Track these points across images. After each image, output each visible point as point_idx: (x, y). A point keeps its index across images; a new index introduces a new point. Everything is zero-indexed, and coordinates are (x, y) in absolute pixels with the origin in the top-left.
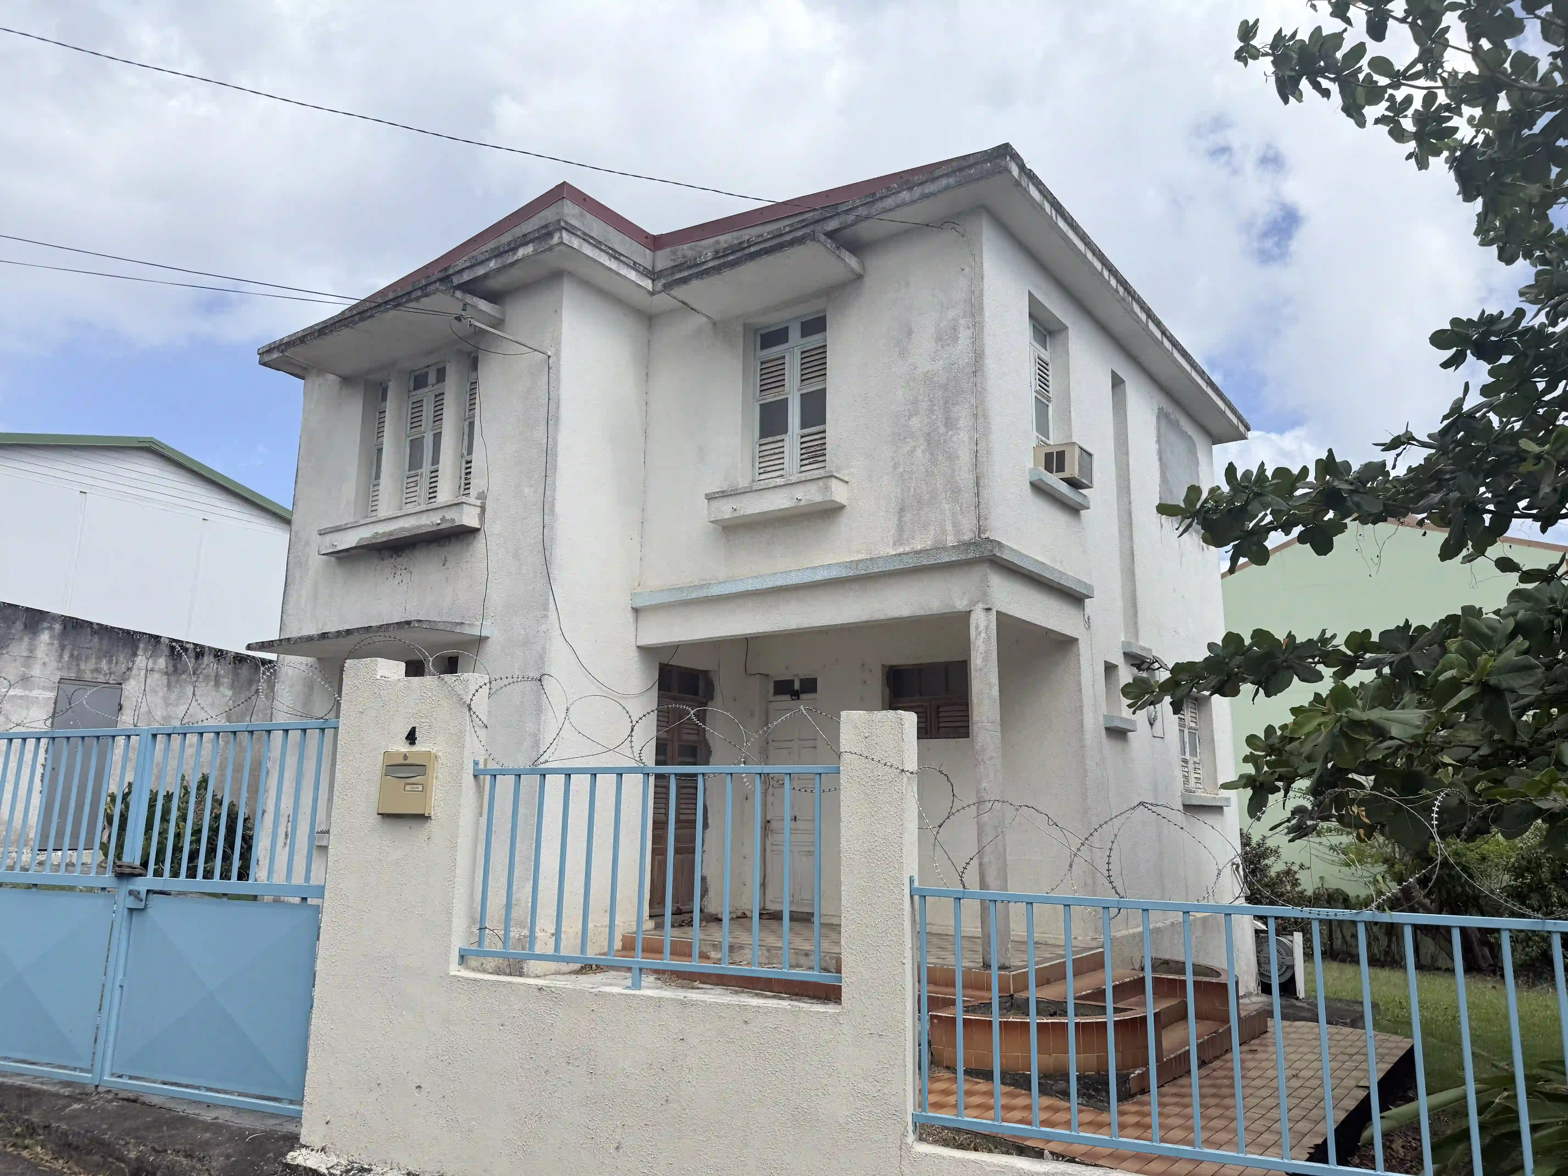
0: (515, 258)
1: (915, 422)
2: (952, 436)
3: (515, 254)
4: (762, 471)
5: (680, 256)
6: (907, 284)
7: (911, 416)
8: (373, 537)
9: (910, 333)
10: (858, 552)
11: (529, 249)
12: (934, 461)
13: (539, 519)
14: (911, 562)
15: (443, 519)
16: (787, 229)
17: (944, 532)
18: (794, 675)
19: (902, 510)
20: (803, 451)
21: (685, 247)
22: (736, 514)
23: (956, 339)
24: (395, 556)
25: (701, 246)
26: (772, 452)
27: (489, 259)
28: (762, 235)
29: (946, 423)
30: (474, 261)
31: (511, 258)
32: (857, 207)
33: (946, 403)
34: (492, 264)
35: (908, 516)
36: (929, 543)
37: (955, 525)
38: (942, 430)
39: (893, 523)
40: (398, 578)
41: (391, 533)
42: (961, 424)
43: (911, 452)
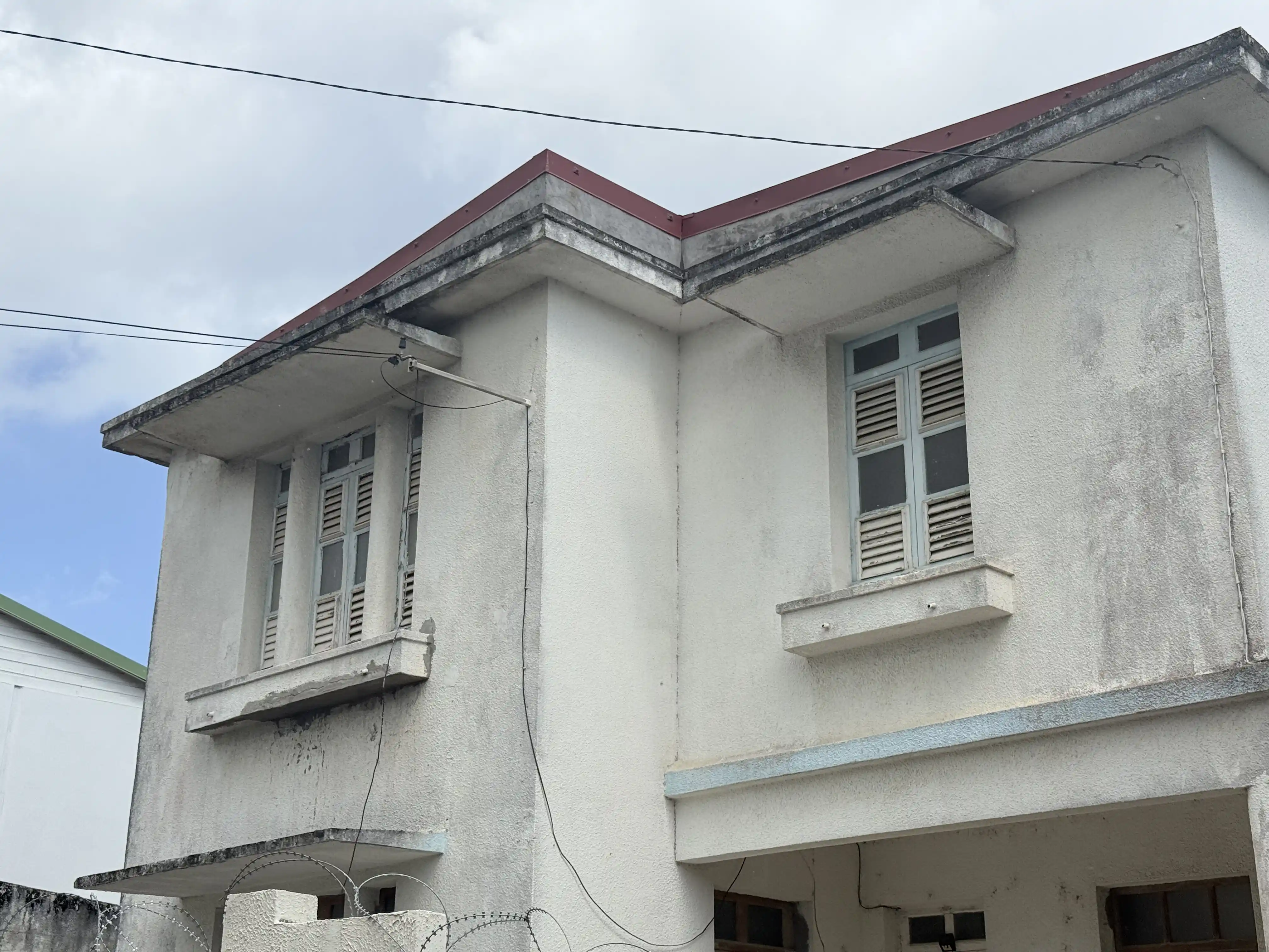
0: (476, 265)
1: (1120, 471)
2: (1185, 492)
3: (475, 260)
4: (867, 563)
5: (723, 243)
6: (1089, 255)
7: (1112, 462)
8: (268, 700)
9: (1099, 330)
10: (1039, 691)
11: (497, 251)
12: (1158, 533)
13: (518, 659)
14: (1134, 706)
15: (372, 666)
16: (888, 189)
17: (1187, 652)
18: (945, 908)
19: (1109, 618)
20: (934, 529)
21: (731, 228)
22: (829, 636)
23: (1180, 337)
24: (300, 728)
25: (755, 226)
26: (882, 532)
27: (437, 271)
28: (848, 202)
29: (1175, 470)
30: (416, 275)
31: (470, 267)
32: (998, 147)
33: (1171, 438)
34: (442, 278)
35: (1122, 626)
36: (1162, 673)
37: (1207, 639)
38: (1168, 482)
39: (1095, 641)
40: (304, 763)
41: (294, 693)
42: (1200, 470)
43: (1118, 522)
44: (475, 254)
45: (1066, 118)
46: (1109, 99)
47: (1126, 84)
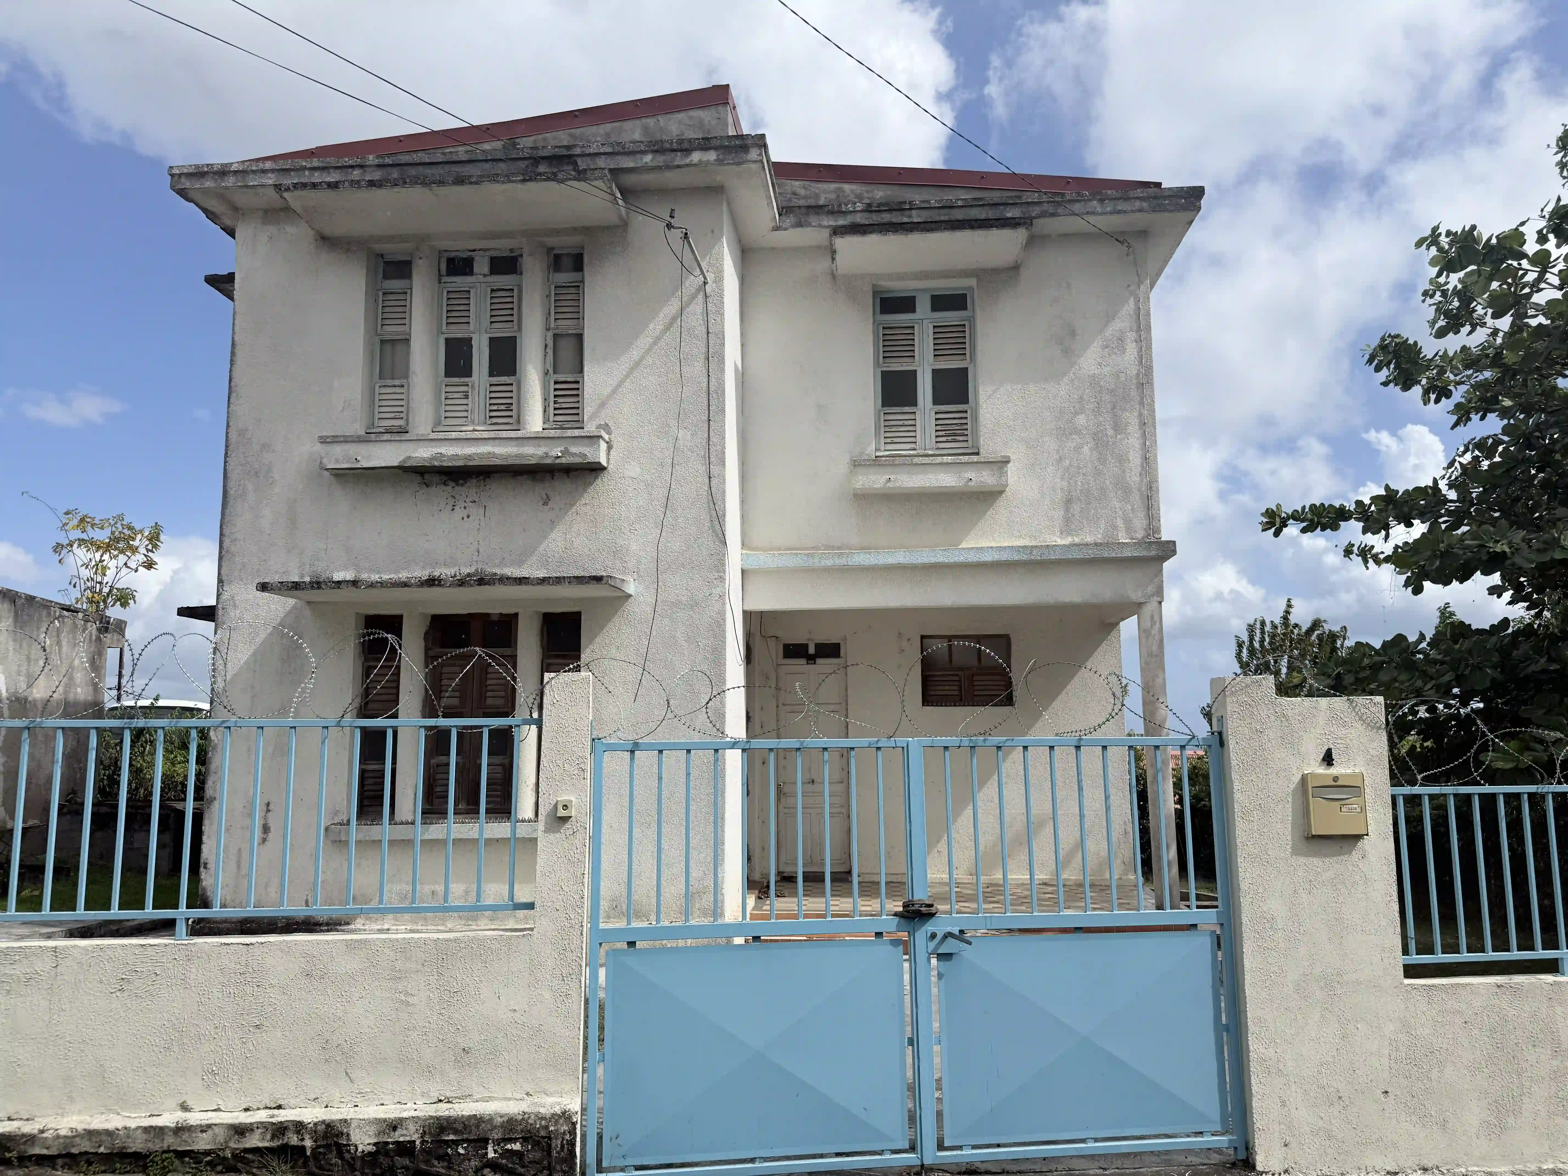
0: (688, 161)
1: (1081, 420)
2: (1121, 439)
3: (687, 156)
4: (889, 440)
5: (790, 191)
6: (1069, 286)
7: (1076, 413)
8: (433, 458)
9: (1073, 334)
10: (1020, 537)
12: (1102, 460)
13: (702, 469)
14: (1091, 553)
15: (566, 452)
16: (960, 203)
17: (1115, 527)
18: (809, 640)
19: (1068, 502)
20: (939, 428)
22: (890, 485)
23: (1124, 351)
24: (452, 484)
25: (819, 188)
26: (901, 423)
27: (644, 152)
28: (928, 202)
29: (1115, 426)
31: (679, 159)
33: (1114, 407)
34: (648, 158)
35: (1076, 508)
36: (1099, 538)
37: (1128, 522)
38: (1110, 432)
39: (1059, 514)
40: (459, 513)
41: (469, 457)
42: (1130, 429)
43: (1078, 449)
44: (687, 151)
45: (1090, 200)
46: (1120, 199)
47: (1132, 194)
